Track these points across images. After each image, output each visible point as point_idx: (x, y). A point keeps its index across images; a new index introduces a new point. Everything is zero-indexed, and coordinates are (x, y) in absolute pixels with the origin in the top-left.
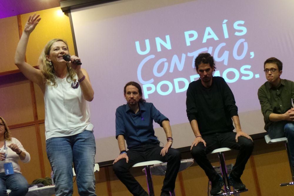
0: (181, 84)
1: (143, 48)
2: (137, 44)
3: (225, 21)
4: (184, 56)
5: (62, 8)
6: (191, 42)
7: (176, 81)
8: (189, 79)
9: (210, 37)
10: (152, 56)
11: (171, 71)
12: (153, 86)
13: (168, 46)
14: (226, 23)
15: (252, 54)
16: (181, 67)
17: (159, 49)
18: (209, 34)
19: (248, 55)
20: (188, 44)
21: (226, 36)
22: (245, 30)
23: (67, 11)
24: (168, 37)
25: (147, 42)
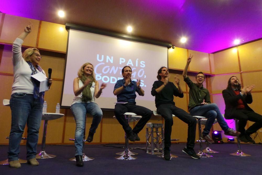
0: (113, 80)
1: (100, 58)
2: (98, 56)
3: (138, 59)
4: (117, 68)
5: (66, 26)
6: (122, 63)
7: (112, 78)
8: (117, 79)
9: (130, 64)
10: (104, 64)
11: (110, 72)
12: (100, 77)
13: (112, 61)
14: (138, 60)
15: (145, 76)
16: (115, 72)
17: (107, 61)
18: (130, 62)
19: (143, 76)
20: (120, 63)
21: (137, 65)
22: (144, 66)
23: (68, 28)
24: (112, 57)
25: (103, 56)
